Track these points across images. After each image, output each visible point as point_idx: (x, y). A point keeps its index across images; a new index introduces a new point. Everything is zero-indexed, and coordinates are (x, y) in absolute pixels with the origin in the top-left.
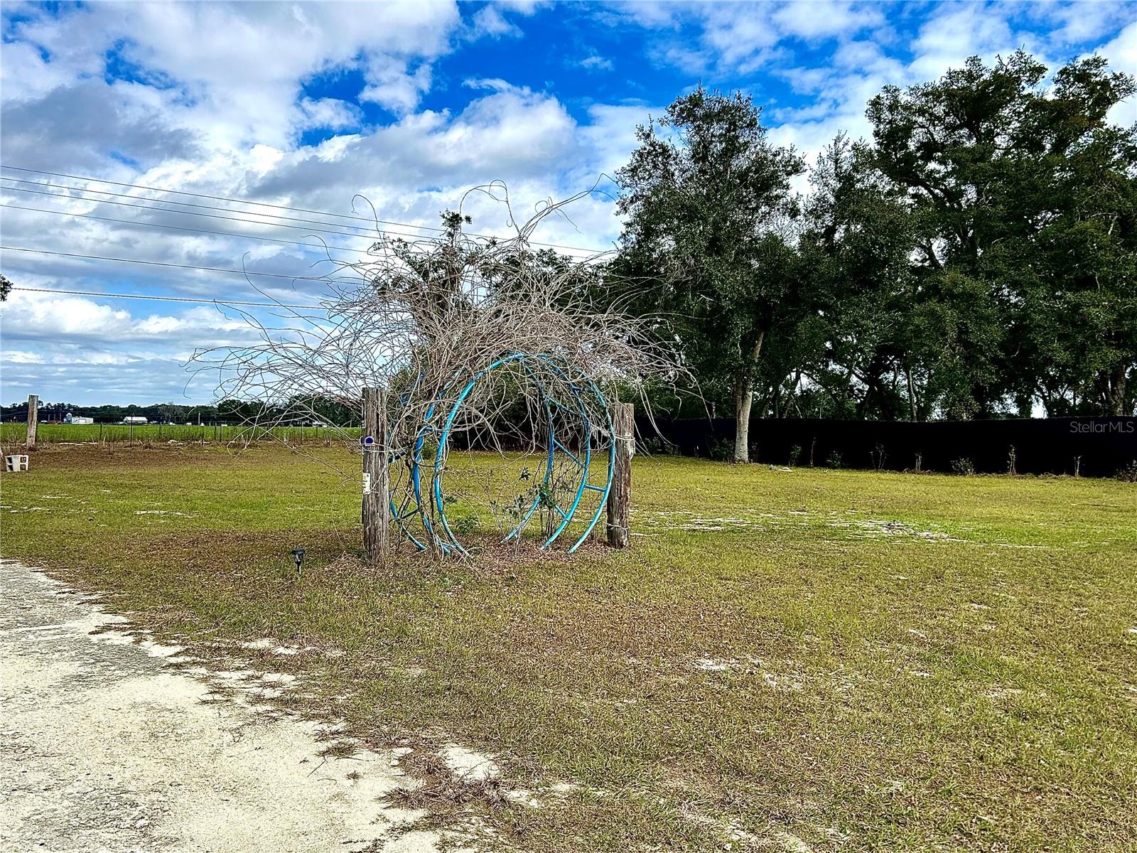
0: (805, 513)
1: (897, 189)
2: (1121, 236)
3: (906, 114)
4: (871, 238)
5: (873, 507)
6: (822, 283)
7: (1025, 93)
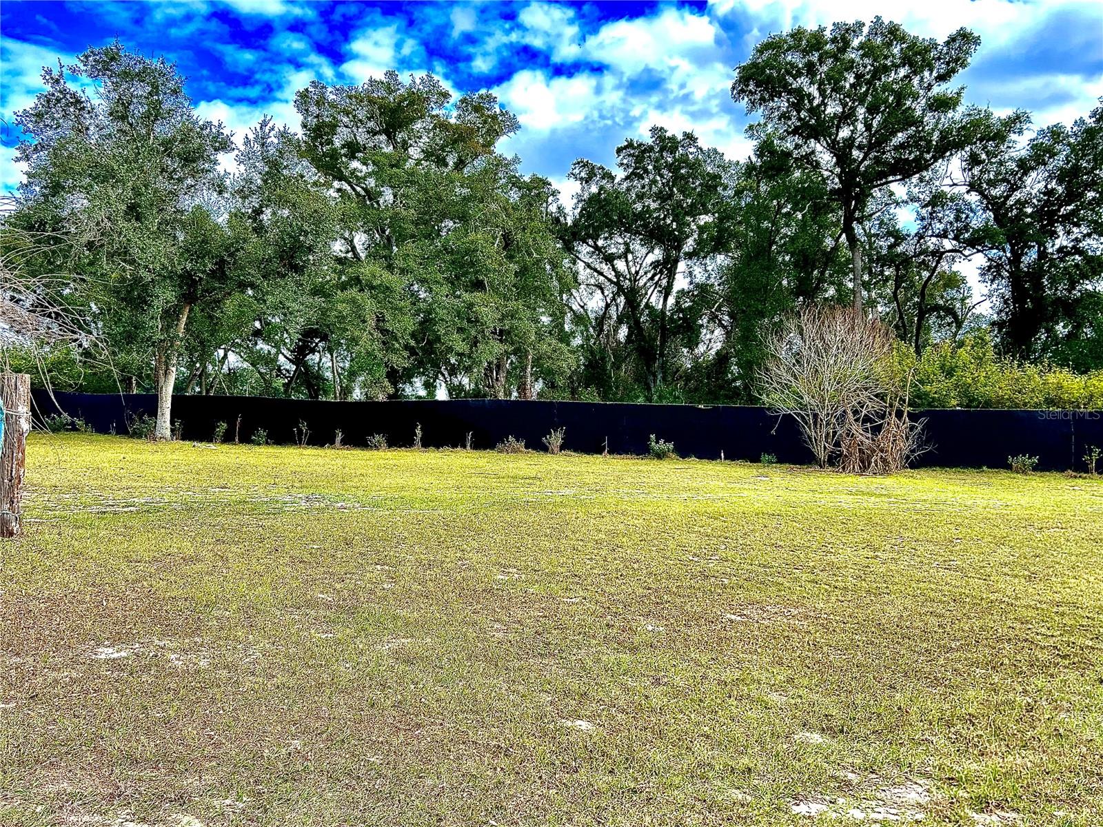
0: (227, 490)
1: (321, 181)
2: (504, 249)
3: (332, 111)
4: (297, 224)
5: (293, 482)
6: (250, 263)
7: (434, 113)
